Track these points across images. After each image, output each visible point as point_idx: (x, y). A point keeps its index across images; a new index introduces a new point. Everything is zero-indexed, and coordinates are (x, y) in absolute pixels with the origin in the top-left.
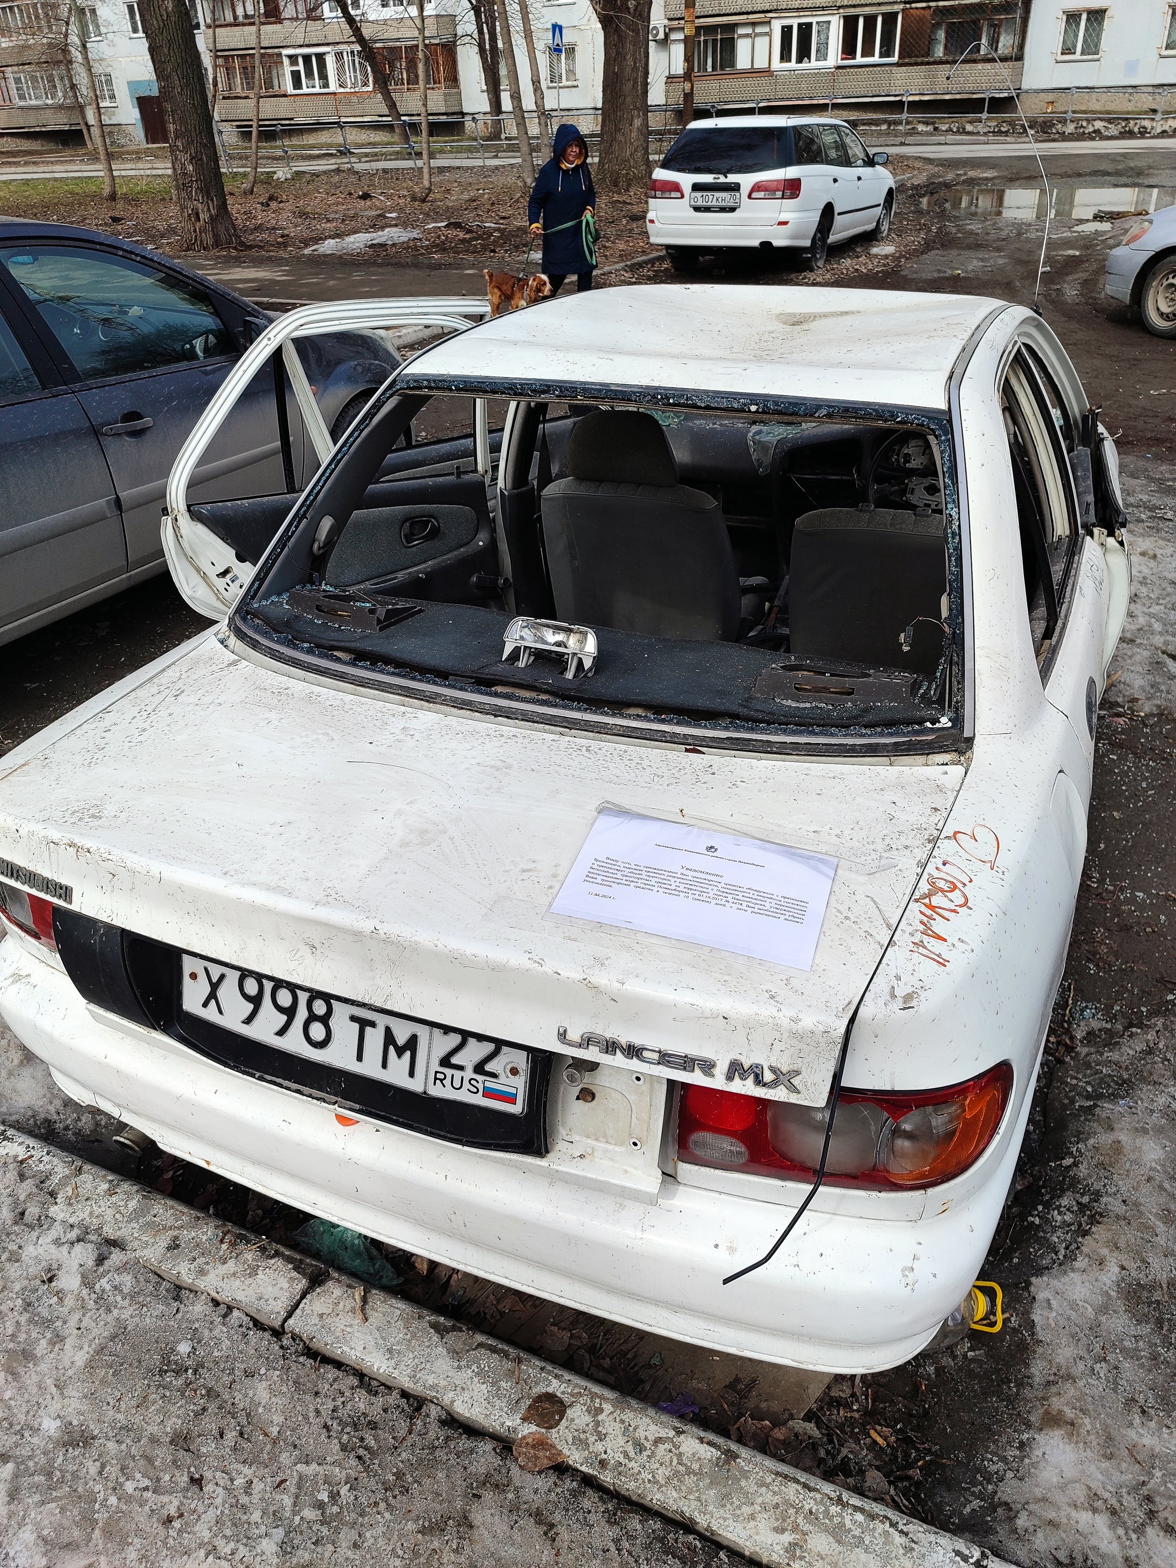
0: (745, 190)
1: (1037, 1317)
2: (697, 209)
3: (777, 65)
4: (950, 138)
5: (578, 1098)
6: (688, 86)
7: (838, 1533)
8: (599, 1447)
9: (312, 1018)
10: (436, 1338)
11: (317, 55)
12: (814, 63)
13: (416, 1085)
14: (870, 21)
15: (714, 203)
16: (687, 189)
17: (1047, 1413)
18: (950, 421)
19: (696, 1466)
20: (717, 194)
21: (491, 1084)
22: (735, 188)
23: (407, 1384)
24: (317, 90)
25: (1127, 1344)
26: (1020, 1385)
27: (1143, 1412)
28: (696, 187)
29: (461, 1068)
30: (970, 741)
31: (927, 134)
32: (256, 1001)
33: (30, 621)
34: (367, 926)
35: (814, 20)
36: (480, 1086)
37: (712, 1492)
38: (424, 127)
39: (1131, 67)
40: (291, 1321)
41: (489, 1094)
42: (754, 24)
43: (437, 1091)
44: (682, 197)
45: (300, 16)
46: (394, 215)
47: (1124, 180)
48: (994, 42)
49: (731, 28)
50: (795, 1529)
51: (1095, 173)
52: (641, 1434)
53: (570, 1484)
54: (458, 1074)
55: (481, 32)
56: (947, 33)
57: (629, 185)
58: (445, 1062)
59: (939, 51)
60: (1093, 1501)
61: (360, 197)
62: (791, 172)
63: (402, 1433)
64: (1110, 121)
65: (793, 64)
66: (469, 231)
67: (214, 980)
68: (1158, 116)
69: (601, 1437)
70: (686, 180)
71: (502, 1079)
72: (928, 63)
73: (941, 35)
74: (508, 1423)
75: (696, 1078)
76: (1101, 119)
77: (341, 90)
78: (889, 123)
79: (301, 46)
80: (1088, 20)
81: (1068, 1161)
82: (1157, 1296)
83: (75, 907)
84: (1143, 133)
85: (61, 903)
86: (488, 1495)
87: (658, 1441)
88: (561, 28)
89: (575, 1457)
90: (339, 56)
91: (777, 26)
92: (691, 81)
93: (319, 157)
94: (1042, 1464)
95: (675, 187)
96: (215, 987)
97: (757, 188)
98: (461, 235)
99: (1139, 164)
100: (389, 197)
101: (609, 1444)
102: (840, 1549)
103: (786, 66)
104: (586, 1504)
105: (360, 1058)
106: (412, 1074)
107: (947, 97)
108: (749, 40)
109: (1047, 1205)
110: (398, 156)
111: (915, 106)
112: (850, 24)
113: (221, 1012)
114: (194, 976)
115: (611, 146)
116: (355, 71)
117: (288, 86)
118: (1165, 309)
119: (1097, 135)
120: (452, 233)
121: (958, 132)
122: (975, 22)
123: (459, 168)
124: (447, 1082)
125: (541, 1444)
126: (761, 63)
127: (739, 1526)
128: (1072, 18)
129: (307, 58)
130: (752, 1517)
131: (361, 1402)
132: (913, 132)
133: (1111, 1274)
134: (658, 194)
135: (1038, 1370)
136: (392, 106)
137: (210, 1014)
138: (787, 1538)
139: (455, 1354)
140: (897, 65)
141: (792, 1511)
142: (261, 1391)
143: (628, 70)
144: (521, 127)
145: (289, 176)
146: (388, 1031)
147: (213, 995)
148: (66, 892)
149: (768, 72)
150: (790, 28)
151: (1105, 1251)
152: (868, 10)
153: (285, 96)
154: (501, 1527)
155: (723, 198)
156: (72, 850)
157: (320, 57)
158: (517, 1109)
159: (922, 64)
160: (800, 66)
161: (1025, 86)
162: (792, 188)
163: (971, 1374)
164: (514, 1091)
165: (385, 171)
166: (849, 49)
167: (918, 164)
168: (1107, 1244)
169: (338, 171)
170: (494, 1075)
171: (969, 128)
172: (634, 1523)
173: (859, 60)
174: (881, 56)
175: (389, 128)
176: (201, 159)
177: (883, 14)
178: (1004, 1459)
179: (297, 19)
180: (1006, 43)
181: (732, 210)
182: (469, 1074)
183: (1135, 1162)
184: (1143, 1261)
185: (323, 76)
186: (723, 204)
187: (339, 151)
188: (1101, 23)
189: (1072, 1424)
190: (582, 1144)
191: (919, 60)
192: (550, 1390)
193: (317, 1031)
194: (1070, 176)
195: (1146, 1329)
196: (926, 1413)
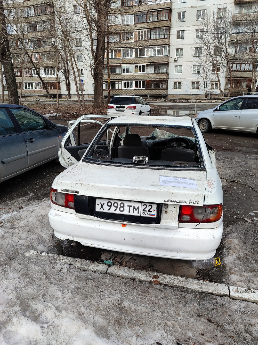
0: (126, 108)
1: (225, 262)
2: (117, 111)
3: (123, 88)
4: (157, 102)
5: (165, 213)
6: (109, 91)
7: (206, 285)
8: (166, 280)
9: (121, 207)
10: (133, 271)
11: (31, 83)
12: (130, 89)
13: (139, 215)
14: (140, 82)
15: (120, 110)
16: (115, 107)
17: (231, 273)
18: (194, 128)
19: (182, 281)
20: (121, 108)
21: (151, 213)
22: (124, 107)
23: (131, 277)
24: (31, 89)
25: (239, 264)
26: (225, 271)
27: (244, 271)
28: (117, 107)
29: (146, 211)
30: (206, 169)
31: (153, 101)
32: (110, 206)
33: (11, 176)
34: (134, 188)
35: (130, 81)
36: (149, 214)
37: (186, 283)
38: (58, 96)
39: (186, 91)
40: (108, 271)
41: (150, 215)
42: (118, 81)
43: (142, 215)
44: (114, 109)
45: (28, 76)
46: (52, 112)
47: (189, 109)
48: (162, 86)
49: (114, 82)
50: (200, 285)
51: (184, 108)
52: (172, 278)
53: (163, 285)
54: (145, 212)
55: (66, 80)
56: (154, 84)
57: (100, 107)
58: (144, 210)
59: (153, 87)
60: (240, 281)
61: (44, 108)
62: (134, 105)
63: (133, 283)
64: (184, 100)
65: (126, 88)
66: (70, 114)
67: (102, 204)
68: (193, 99)
69: (166, 279)
70: (115, 106)
71: (153, 212)
72: (151, 89)
73: (153, 85)
74: (150, 279)
75: (185, 204)
76: (183, 100)
77: (36, 89)
78: (146, 99)
79: (27, 81)
80: (178, 83)
81: (223, 244)
82: (242, 258)
83: (79, 194)
84: (190, 102)
85: (77, 194)
86: (151, 288)
87: (175, 278)
88: (82, 80)
89: (163, 282)
90: (35, 83)
91: (123, 82)
92: (109, 90)
93: (32, 101)
94: (232, 278)
95: (113, 107)
96: (102, 206)
97: (128, 107)
98: (69, 115)
99: (191, 107)
100: (50, 109)
101: (167, 280)
102: (207, 287)
103: (125, 89)
104: (166, 287)
105: (129, 212)
106: (138, 213)
107: (155, 95)
108: (118, 84)
109: (222, 250)
110: (49, 102)
111: (150, 96)
112: (136, 82)
113: (103, 209)
114: (98, 205)
115: (96, 100)
116: (39, 86)
117: (24, 88)
118: (203, 128)
119: (182, 102)
120: (67, 114)
121: (158, 101)
122: (159, 83)
123: (63, 104)
124: (144, 214)
125: (157, 281)
126: (120, 88)
127: (191, 287)
128: (175, 83)
129: (28, 83)
130: (193, 285)
131: (124, 280)
132: (150, 100)
133: (235, 256)
134: (109, 108)
135: (227, 268)
136: (48, 92)
137: (102, 210)
138: (199, 287)
139: (137, 272)
140: (145, 89)
141: (198, 284)
142: (107, 280)
143: (99, 88)
144: (78, 97)
145: (27, 104)
146: (134, 207)
147: (102, 207)
148: (78, 192)
149: (121, 89)
150: (125, 82)
151: (233, 253)
152: (139, 80)
153: (24, 90)
154: (154, 291)
155: (122, 109)
156: (81, 184)
157: (32, 83)
158: (155, 216)
159: (150, 89)
160: (127, 89)
161: (168, 94)
162: (134, 108)
163: (217, 272)
164: (154, 214)
165: (48, 104)
166: (136, 86)
167: (152, 106)
168: (233, 252)
169: (37, 104)
170: (151, 212)
171: (160, 100)
172: (175, 289)
173: (138, 88)
174: (142, 88)
175: (47, 96)
176: (15, 100)
177: (142, 81)
178: (226, 279)
179: (27, 76)
180: (164, 87)
181: (124, 111)
182: (147, 212)
183: (234, 242)
184: (239, 254)
185: (32, 87)
186: (122, 110)
187: (36, 100)
188: (180, 84)
189: (235, 273)
190: (165, 221)
191: (149, 89)
192: (155, 275)
193: (122, 209)
194: (180, 108)
195: (242, 262)
196: (212, 277)
